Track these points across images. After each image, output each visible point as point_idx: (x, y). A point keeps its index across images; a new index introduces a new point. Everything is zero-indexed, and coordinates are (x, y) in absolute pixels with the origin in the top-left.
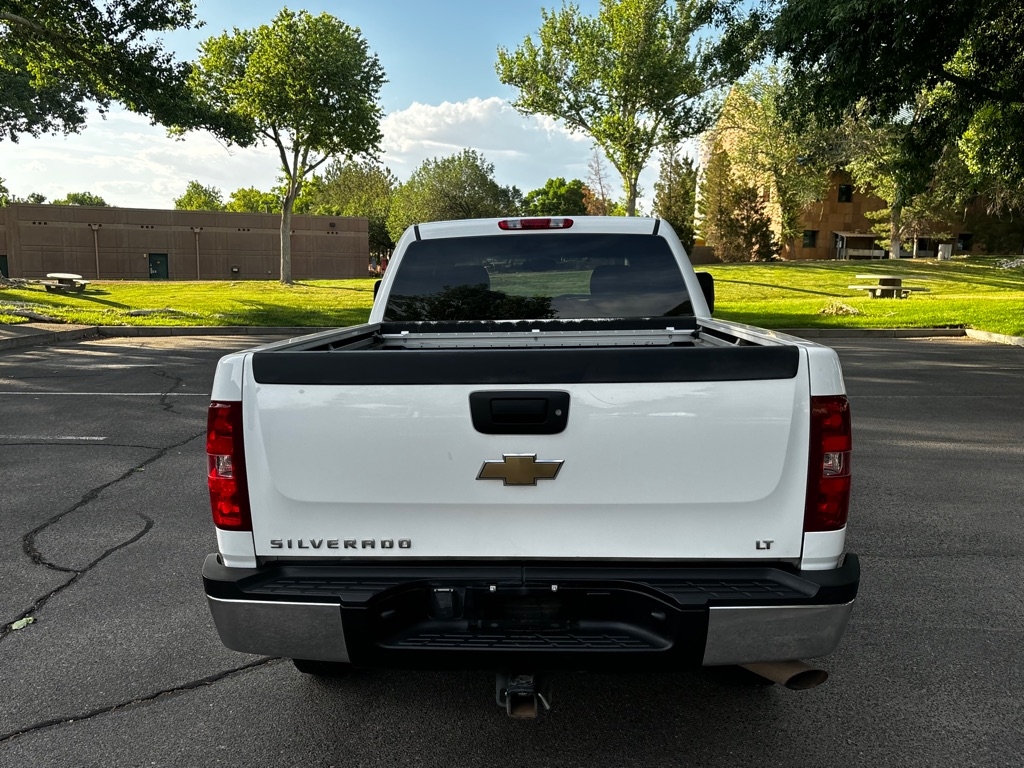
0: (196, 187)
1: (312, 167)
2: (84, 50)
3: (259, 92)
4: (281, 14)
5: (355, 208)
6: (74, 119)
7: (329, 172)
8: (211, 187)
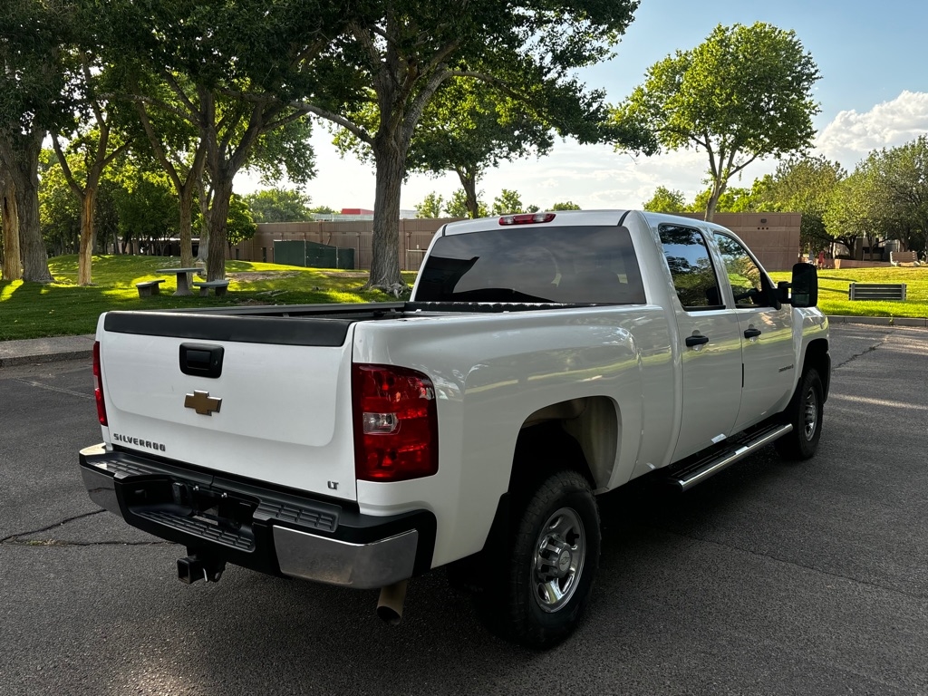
0: (662, 191)
1: (738, 168)
2: (522, 91)
3: (689, 105)
4: (715, 31)
5: (796, 204)
6: (544, 144)
7: (779, 171)
8: (676, 190)
